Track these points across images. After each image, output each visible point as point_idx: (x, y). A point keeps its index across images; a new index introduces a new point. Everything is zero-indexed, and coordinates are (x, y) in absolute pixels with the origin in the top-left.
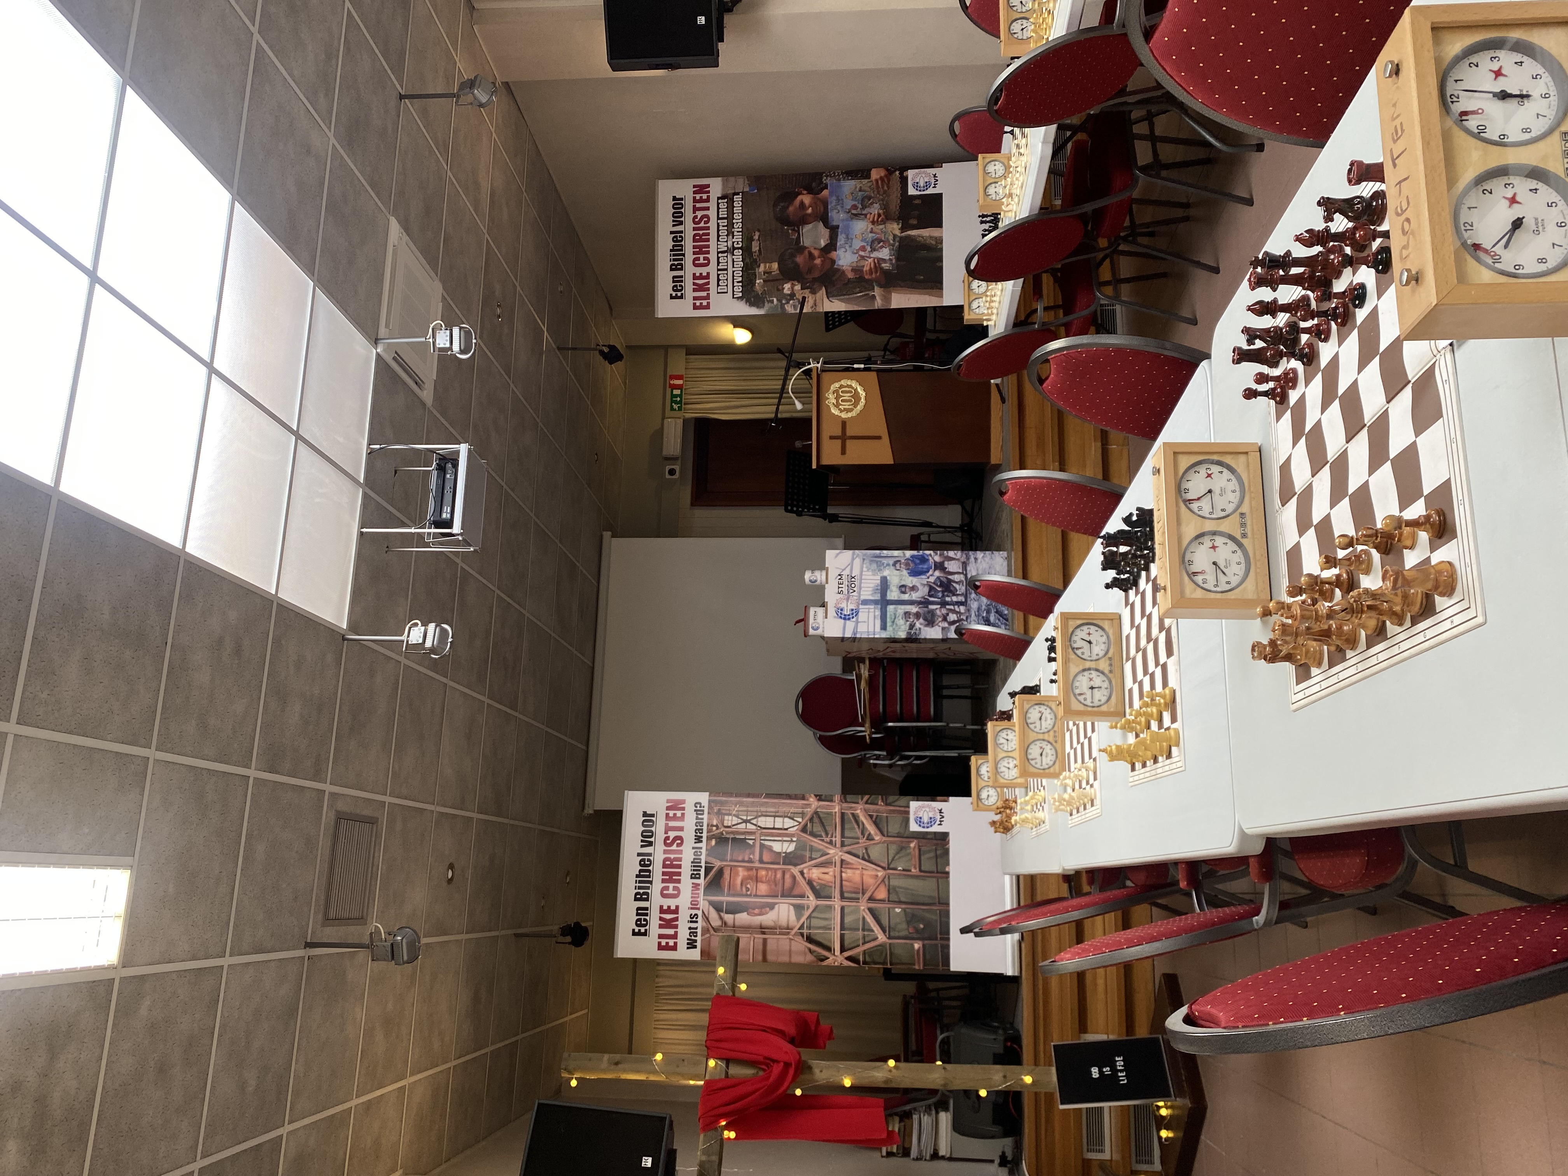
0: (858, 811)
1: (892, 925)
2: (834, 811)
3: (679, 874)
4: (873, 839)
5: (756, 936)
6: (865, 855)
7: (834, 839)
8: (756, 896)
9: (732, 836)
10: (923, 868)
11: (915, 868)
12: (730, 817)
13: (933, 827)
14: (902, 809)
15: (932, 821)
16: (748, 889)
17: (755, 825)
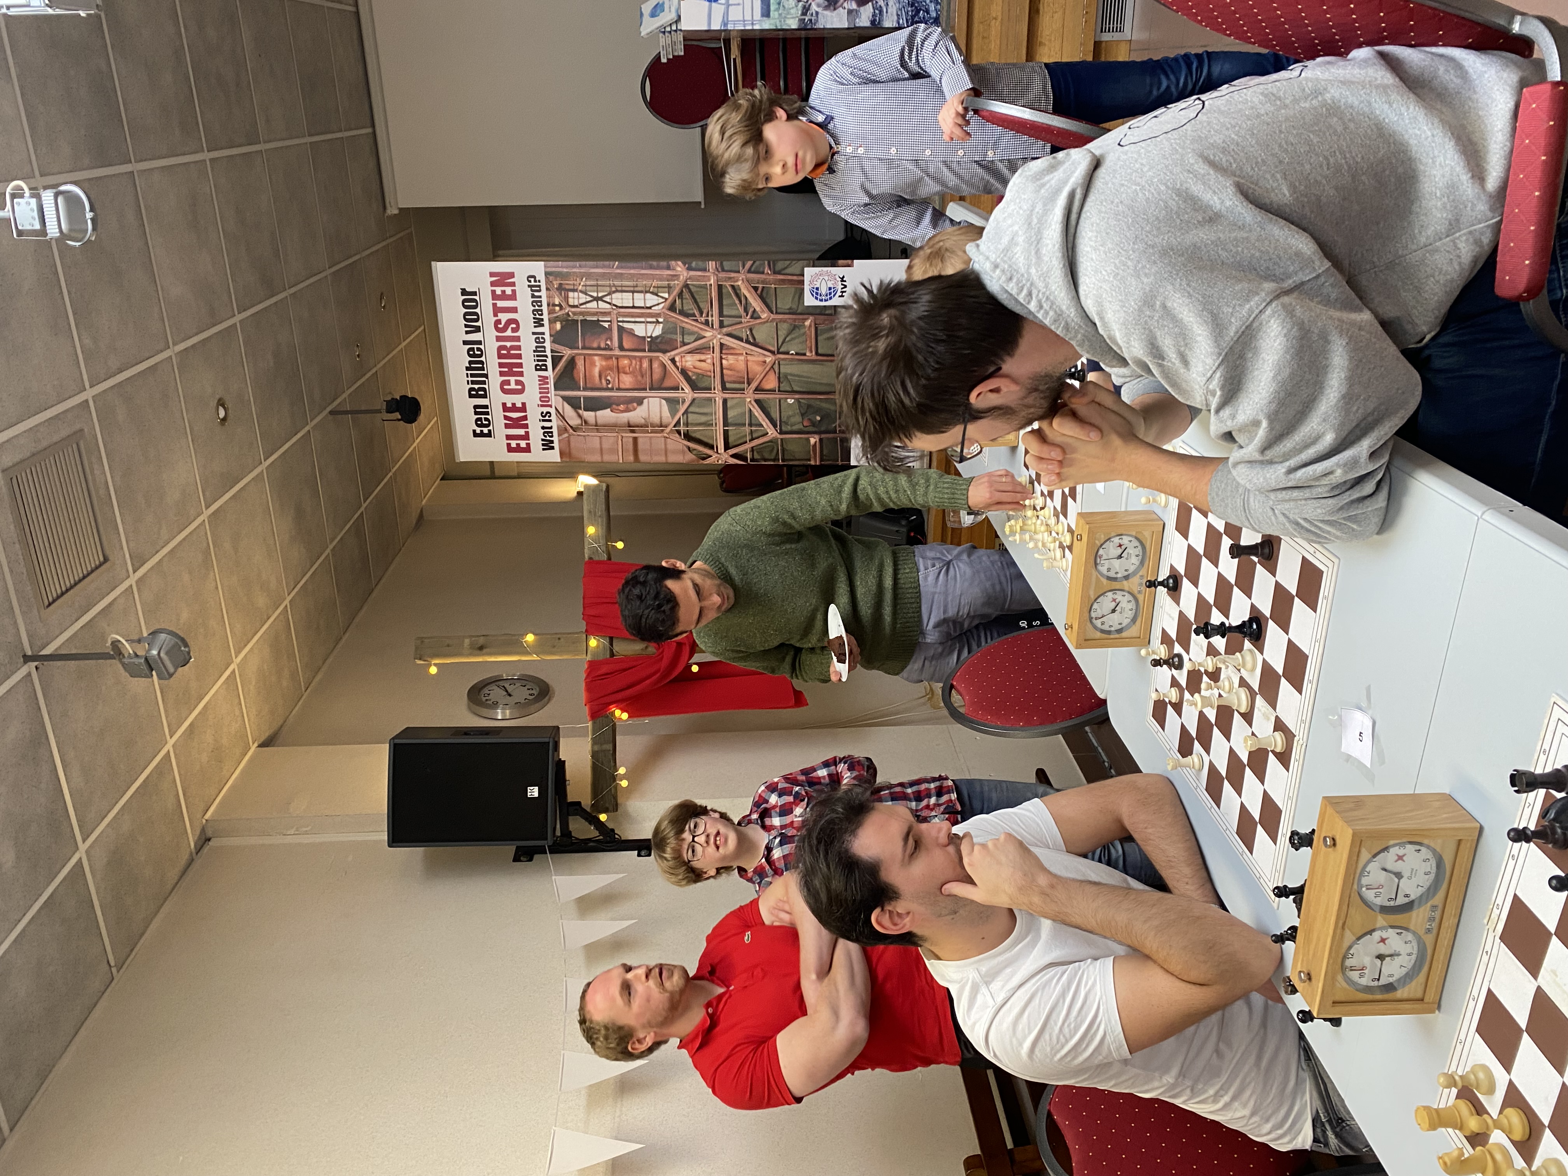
0: (740, 283)
1: (784, 419)
2: (708, 283)
3: (520, 365)
4: (760, 318)
5: (624, 435)
6: (750, 337)
7: (710, 319)
8: (619, 389)
9: (581, 318)
10: (820, 351)
11: (811, 352)
12: (576, 294)
13: (833, 299)
14: (795, 278)
15: (831, 292)
16: (608, 382)
17: (610, 303)
